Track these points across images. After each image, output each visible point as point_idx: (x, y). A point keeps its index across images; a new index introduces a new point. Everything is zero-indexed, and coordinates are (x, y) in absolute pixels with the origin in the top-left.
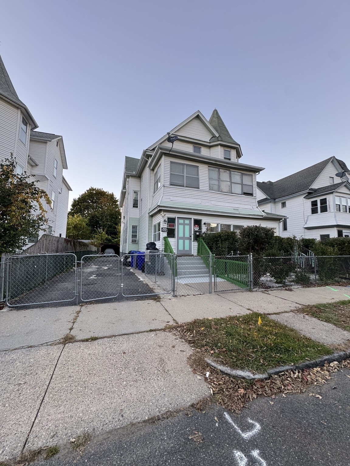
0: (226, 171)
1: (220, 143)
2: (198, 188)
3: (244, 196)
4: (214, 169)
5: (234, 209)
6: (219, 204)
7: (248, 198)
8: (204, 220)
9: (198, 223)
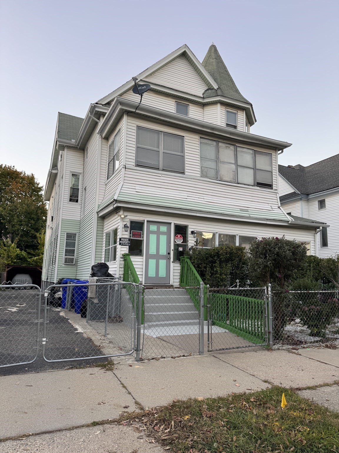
0: (229, 146)
1: (220, 100)
2: (183, 173)
3: (258, 188)
4: (210, 142)
5: (241, 210)
6: (215, 200)
7: (265, 192)
8: (192, 226)
9: (181, 231)
